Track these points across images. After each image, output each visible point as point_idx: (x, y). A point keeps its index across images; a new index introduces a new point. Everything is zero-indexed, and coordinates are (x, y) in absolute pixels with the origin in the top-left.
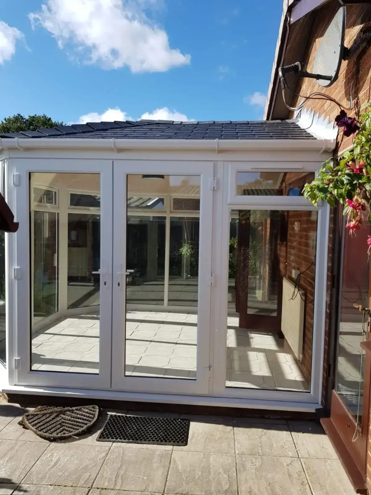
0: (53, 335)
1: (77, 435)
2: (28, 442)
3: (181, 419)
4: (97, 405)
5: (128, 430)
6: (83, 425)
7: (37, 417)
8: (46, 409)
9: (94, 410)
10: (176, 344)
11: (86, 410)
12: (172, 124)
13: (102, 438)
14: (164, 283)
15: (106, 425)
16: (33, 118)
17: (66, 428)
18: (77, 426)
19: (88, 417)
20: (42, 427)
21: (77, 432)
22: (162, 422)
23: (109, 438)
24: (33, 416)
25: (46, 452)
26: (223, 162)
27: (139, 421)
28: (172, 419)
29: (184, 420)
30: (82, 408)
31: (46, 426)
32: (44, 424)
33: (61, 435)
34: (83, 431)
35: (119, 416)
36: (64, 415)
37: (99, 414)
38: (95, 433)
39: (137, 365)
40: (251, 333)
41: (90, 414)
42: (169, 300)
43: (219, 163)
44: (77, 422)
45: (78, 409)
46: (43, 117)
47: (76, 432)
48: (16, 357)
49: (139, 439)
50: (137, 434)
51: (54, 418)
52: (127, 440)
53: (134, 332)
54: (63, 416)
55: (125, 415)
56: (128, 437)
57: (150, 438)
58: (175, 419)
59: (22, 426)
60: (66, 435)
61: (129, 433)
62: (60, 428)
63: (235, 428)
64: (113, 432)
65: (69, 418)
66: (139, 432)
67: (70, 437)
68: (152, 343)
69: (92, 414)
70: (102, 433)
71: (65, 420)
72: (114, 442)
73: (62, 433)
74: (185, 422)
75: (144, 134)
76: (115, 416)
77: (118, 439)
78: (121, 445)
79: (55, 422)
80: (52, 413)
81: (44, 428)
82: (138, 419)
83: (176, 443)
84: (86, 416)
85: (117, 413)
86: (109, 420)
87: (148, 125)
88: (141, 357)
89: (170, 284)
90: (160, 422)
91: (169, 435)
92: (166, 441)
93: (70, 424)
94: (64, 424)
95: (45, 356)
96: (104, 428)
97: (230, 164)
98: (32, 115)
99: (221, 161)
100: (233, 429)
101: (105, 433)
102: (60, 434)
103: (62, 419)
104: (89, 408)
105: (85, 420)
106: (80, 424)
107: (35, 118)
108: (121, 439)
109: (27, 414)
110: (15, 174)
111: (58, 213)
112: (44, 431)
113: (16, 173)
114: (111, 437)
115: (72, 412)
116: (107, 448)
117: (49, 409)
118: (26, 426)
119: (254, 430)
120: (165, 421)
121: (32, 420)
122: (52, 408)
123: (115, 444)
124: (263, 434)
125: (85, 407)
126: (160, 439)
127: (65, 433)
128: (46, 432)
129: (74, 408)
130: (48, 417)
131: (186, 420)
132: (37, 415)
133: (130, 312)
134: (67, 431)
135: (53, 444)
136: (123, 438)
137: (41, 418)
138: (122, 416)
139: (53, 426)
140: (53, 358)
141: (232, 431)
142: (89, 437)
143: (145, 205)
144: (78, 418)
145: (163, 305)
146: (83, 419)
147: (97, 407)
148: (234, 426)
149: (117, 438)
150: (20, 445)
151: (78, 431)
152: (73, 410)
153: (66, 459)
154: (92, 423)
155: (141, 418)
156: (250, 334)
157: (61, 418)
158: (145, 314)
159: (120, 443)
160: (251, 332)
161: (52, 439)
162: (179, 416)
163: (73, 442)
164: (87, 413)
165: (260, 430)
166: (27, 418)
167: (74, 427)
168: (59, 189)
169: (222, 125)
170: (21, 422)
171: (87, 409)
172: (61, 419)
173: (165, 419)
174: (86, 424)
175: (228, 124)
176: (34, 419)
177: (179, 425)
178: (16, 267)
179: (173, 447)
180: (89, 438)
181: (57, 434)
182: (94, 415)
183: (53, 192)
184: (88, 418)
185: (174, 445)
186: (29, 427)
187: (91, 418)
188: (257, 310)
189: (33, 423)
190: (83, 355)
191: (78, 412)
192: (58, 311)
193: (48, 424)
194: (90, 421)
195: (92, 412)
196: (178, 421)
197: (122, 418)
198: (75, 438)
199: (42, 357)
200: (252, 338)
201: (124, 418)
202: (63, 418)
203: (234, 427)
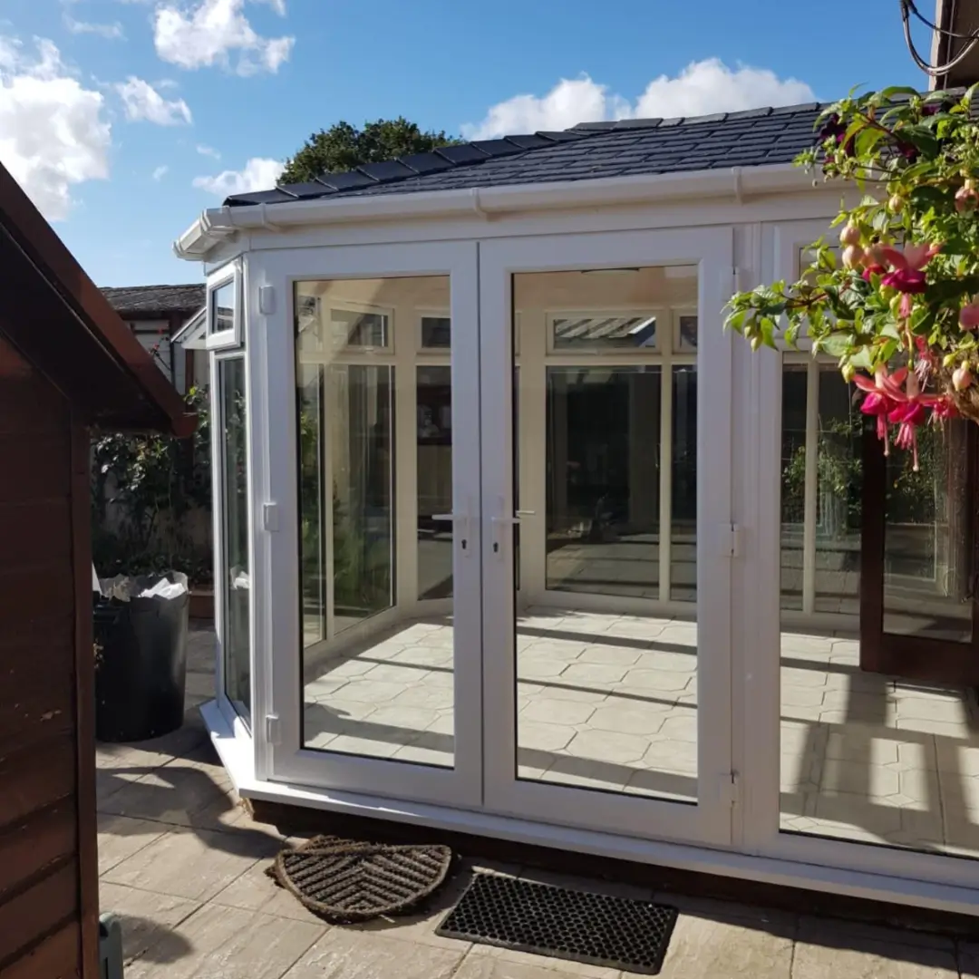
0: (375, 664)
1: (390, 914)
2: (281, 920)
3: (656, 905)
4: (448, 846)
5: (516, 916)
6: (409, 891)
7: (306, 862)
8: (332, 845)
9: (439, 856)
10: (675, 704)
11: (423, 856)
12: (657, 128)
13: (448, 928)
14: (659, 538)
15: (465, 897)
16: (375, 130)
17: (367, 894)
18: (396, 892)
19: (425, 873)
20: (314, 887)
21: (391, 906)
22: (603, 907)
23: (465, 931)
24: (298, 859)
25: (315, 946)
26: (759, 224)
27: (547, 898)
28: (632, 901)
29: (662, 908)
30: (411, 849)
31: (324, 884)
32: (320, 880)
33: (352, 911)
34: (406, 907)
35: (499, 879)
36: (370, 861)
37: (450, 867)
38: (435, 914)
39: (563, 752)
40: (895, 687)
41: (429, 865)
42: (673, 586)
43: (748, 228)
44: (396, 882)
45: (404, 851)
46: (398, 124)
47: (388, 908)
48: (270, 714)
49: (538, 943)
50: (536, 929)
51: (345, 868)
52: (508, 941)
53: (570, 665)
54: (366, 864)
55: (514, 878)
56: (510, 934)
57: (566, 943)
58: (637, 903)
59: (273, 881)
60: (366, 911)
61: (515, 925)
62: (354, 893)
63: (798, 945)
64: (478, 917)
65: (381, 870)
66: (541, 925)
67: (375, 917)
68: (611, 698)
69: (434, 867)
70: (451, 917)
71: (370, 874)
72: (475, 942)
73: (357, 905)
74: (665, 911)
75: (567, 167)
76: (490, 877)
77: (488, 937)
78: (490, 952)
79: (346, 879)
80: (342, 854)
81: (319, 890)
82: (546, 892)
83: (630, 965)
84: (420, 871)
85: (497, 870)
86: (473, 885)
87: (592, 136)
88: (574, 732)
89: (674, 540)
90: (599, 907)
91: (616, 942)
92: (604, 957)
93: (380, 886)
94: (366, 884)
95: (348, 714)
96: (459, 906)
97: (777, 229)
98: (373, 121)
99: (752, 223)
100: (794, 946)
101: (457, 918)
102: (352, 906)
103: (363, 873)
104: (429, 852)
105: (416, 879)
106: (402, 889)
107: (379, 127)
108: (493, 936)
109: (286, 851)
110: (262, 287)
111: (393, 367)
112: (318, 896)
113: (265, 285)
114: (470, 930)
115: (390, 858)
116: (458, 955)
117: (338, 844)
118: (280, 880)
119: (851, 956)
120: (611, 903)
121: (296, 867)
122: (344, 843)
123: (477, 947)
124: (878, 968)
125: (420, 847)
126: (590, 948)
127: (364, 908)
128: (320, 900)
129: (394, 848)
130: (333, 865)
131: (668, 907)
132: (307, 856)
133: (570, 615)
134: (370, 901)
135: (335, 931)
136: (499, 935)
137: (316, 863)
138: (508, 880)
139: (339, 885)
140: (368, 720)
141: (790, 950)
142: (419, 921)
143: (626, 334)
144: (401, 873)
145: (658, 599)
146: (411, 878)
147: (448, 851)
148: (795, 938)
149: (484, 934)
150: (262, 923)
151: (394, 905)
152: (391, 853)
153: (358, 969)
154: (430, 888)
155: (552, 889)
156: (892, 689)
157: (361, 869)
158: (609, 620)
159: (490, 947)
160: (897, 684)
161: (334, 917)
162: (652, 897)
163: (380, 930)
164: (424, 863)
165: (869, 957)
166: (284, 861)
167: (386, 893)
168: (394, 310)
169: (789, 116)
170: (271, 870)
171: (424, 853)
172: (360, 872)
173: (613, 898)
174: (416, 890)
175: (807, 112)
176: (301, 864)
177: (647, 918)
178: (268, 503)
179: (620, 975)
180: (419, 924)
181: (346, 906)
182: (439, 869)
183: (380, 316)
184: (422, 877)
185: (623, 970)
186: (286, 883)
187: (430, 876)
188: (927, 622)
189: (296, 875)
190: (437, 716)
191: (402, 858)
192: (394, 604)
193: (330, 881)
194: (426, 884)
195: (434, 862)
196: (645, 909)
197: (505, 884)
198: (387, 921)
199: (341, 716)
200: (895, 701)
201: (509, 885)
202: (366, 870)
203: (795, 940)
